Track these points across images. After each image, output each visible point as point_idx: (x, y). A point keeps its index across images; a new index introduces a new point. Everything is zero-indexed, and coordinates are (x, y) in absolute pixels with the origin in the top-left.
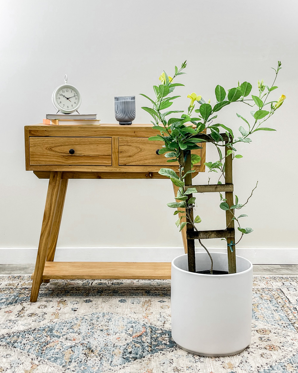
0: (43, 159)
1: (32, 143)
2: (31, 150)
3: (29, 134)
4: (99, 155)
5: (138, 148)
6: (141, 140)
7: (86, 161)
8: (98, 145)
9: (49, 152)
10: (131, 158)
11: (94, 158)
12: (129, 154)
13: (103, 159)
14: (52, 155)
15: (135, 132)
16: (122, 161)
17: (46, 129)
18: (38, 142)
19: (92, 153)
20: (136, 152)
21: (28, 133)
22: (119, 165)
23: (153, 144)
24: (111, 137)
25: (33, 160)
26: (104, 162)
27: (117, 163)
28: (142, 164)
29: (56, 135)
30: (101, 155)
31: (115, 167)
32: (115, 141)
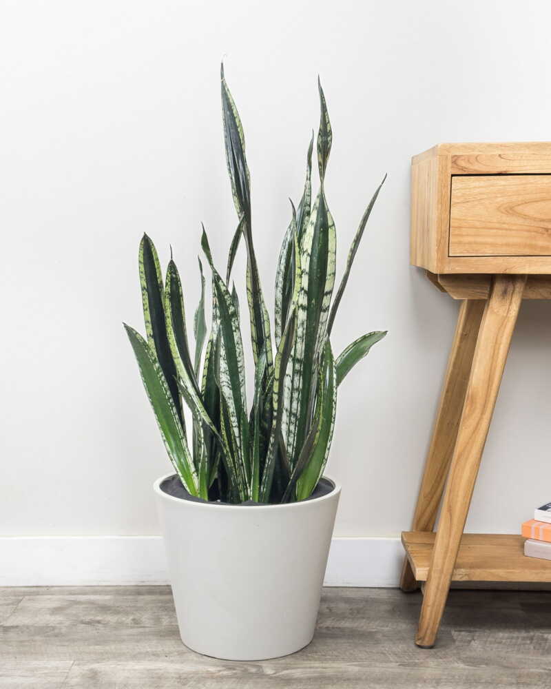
0: (490, 240)
1: (459, 194)
2: (455, 212)
3: (452, 167)
9: (505, 218)
14: (514, 228)
17: (500, 153)
18: (476, 191)
21: (450, 165)
25: (460, 243)
29: (528, 167)
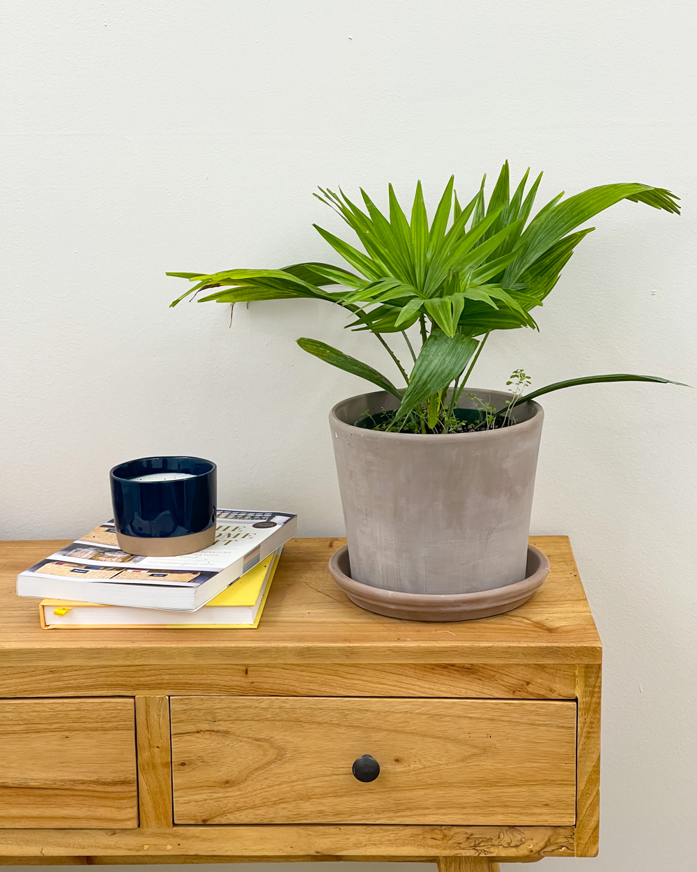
4: (74, 781)
5: (266, 745)
6: (280, 708)
7: (14, 812)
8: (67, 734)
10: (233, 792)
11: (49, 796)
12: (222, 773)
13: (96, 801)
15: (246, 672)
16: (186, 805)
19: (37, 776)
20: (256, 765)
22: (175, 825)
23: (339, 725)
24: (134, 697)
26: (101, 812)
27: (166, 818)
28: (288, 818)
30: (83, 782)
31: (154, 835)
32: (154, 713)
